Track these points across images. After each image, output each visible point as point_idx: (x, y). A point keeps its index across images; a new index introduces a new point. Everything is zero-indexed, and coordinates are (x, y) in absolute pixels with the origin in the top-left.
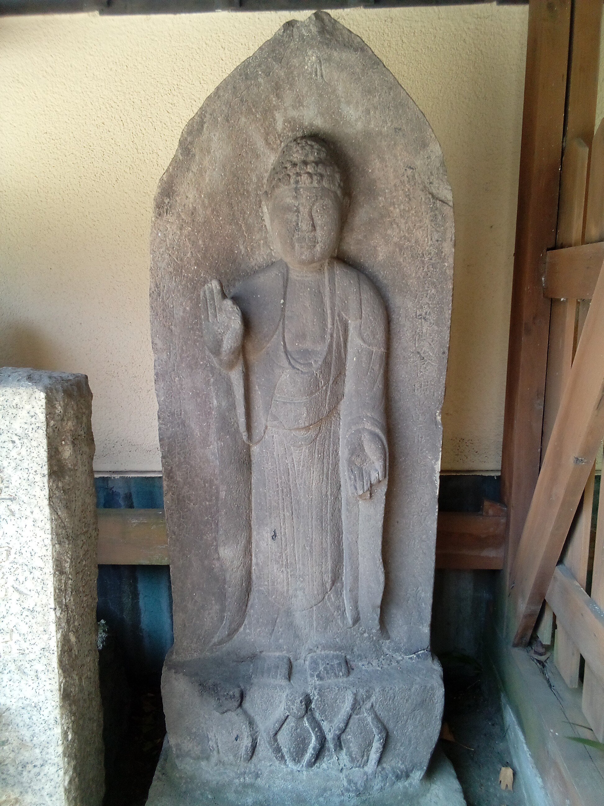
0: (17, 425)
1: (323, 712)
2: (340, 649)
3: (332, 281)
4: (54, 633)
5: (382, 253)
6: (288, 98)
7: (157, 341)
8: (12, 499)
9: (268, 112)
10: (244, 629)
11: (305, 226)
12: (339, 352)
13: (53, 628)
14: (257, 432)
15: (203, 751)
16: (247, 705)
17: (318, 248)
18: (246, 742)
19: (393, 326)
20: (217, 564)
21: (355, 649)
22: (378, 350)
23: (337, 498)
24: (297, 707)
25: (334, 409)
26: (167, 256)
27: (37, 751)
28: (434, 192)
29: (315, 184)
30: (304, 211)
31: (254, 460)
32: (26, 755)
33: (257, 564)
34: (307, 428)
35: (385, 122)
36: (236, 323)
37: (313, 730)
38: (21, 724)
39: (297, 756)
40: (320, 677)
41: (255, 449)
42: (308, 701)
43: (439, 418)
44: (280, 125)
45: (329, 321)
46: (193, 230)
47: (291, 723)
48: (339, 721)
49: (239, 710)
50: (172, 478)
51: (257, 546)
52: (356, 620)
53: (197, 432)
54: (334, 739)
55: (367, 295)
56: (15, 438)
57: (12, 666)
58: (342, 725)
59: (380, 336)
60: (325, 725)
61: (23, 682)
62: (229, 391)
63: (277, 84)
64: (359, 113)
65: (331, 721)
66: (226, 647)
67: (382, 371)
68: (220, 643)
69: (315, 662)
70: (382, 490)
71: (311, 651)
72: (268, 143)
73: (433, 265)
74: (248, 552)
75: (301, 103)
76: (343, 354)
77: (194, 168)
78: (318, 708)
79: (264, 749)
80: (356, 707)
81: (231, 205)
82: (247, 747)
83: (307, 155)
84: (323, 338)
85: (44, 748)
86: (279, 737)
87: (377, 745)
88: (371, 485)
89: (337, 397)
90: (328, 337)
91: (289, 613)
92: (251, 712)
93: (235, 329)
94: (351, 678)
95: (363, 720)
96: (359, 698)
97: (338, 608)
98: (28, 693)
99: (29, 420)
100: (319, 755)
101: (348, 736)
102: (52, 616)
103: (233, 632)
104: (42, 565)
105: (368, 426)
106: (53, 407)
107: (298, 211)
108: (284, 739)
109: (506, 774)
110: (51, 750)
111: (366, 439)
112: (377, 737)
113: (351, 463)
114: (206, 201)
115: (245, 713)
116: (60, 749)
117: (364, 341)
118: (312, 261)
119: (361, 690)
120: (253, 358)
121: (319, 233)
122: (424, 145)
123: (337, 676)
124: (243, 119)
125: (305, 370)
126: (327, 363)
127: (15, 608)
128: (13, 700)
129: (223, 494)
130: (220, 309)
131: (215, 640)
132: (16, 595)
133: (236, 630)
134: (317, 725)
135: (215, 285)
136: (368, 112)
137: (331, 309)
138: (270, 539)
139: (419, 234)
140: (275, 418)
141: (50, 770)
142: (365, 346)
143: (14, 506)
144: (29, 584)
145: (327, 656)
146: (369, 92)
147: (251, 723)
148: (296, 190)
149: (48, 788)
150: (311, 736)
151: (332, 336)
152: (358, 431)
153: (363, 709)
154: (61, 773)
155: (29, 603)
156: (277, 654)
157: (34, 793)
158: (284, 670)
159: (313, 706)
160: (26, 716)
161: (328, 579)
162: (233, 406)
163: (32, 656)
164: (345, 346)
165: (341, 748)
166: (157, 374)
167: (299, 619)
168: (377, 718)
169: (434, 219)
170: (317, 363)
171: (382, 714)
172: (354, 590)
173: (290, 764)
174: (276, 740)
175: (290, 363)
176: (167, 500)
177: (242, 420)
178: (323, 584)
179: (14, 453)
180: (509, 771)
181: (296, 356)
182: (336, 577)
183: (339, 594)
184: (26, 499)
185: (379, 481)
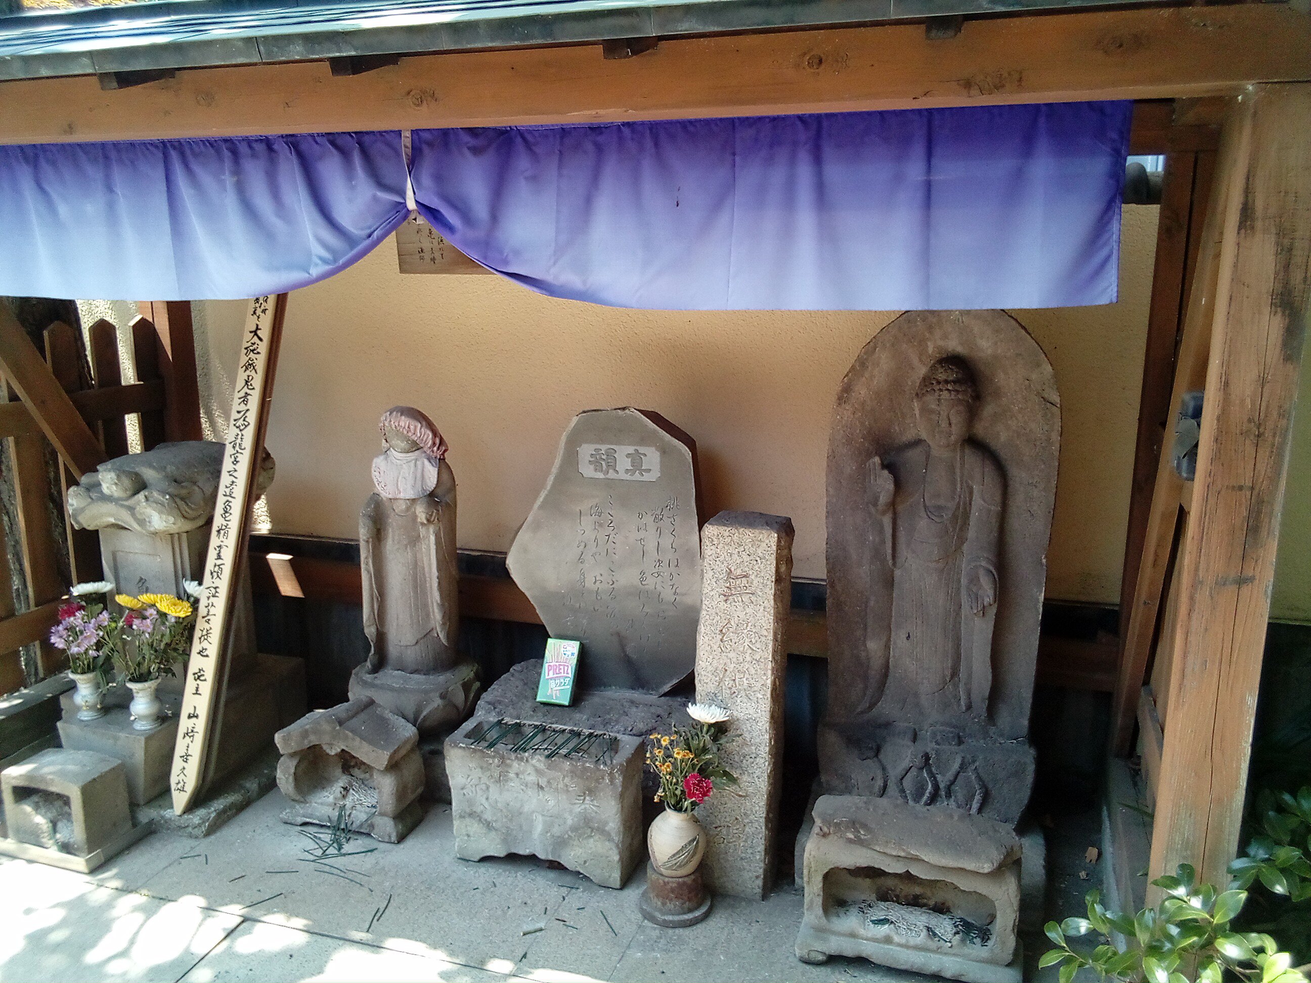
0: (759, 551)
1: (938, 767)
2: (954, 727)
3: (962, 458)
4: (770, 676)
5: (1004, 437)
6: (938, 333)
7: (830, 489)
8: (753, 594)
9: (922, 342)
10: (882, 704)
11: (944, 424)
12: (965, 509)
13: (769, 672)
14: (900, 561)
15: (846, 787)
16: (881, 756)
17: (953, 438)
18: (880, 783)
19: (1010, 489)
20: (863, 654)
21: (967, 730)
22: (996, 508)
23: (958, 614)
24: (919, 761)
25: (958, 548)
26: (842, 432)
27: (753, 748)
28: (1046, 396)
29: (953, 397)
30: (944, 414)
31: (896, 580)
32: (746, 750)
33: (894, 656)
34: (937, 561)
35: (1009, 350)
36: (890, 486)
37: (930, 778)
38: (745, 730)
39: (918, 797)
40: (937, 743)
41: (897, 573)
42: (927, 757)
43: (1044, 561)
44: (930, 350)
45: (959, 485)
46: (862, 415)
47: (914, 772)
48: (950, 775)
49: (875, 759)
50: (833, 587)
51: (895, 643)
52: (969, 707)
53: (854, 557)
54: (945, 787)
55: (989, 469)
56: (758, 559)
57: (743, 693)
58: (952, 778)
59: (998, 498)
60: (939, 777)
61: (749, 704)
62: (881, 531)
63: (930, 326)
64: (990, 344)
65: (944, 775)
66: (866, 717)
67: (998, 524)
68: (862, 712)
69: (934, 734)
70: (993, 610)
71: (931, 725)
72: (921, 360)
73: (1043, 447)
74: (887, 647)
75: (946, 337)
76: (968, 509)
77: (867, 375)
78: (935, 764)
79: (892, 789)
80: (963, 767)
81: (891, 400)
82: (879, 786)
83: (948, 376)
84: (953, 498)
85: (757, 746)
86: (904, 781)
87: (978, 798)
88: (984, 607)
89: (962, 540)
90: (957, 498)
91: (916, 695)
92: (884, 761)
93: (889, 489)
94: (962, 747)
95: (969, 778)
96: (966, 760)
97: (955, 697)
98: (752, 711)
99: (767, 549)
100: (933, 799)
101: (956, 788)
102: (770, 666)
103: (872, 706)
104: (766, 634)
105: (984, 563)
106: (780, 542)
107: (939, 414)
108: (908, 783)
109: (1092, 852)
110: (761, 748)
111: (982, 574)
112: (978, 791)
113: (969, 589)
114: (873, 397)
115: (880, 761)
116: (767, 749)
117: (984, 501)
118: (948, 446)
119: (968, 756)
120: (900, 508)
121: (954, 429)
122: (1038, 365)
123: (950, 744)
124: (905, 346)
125: (937, 520)
126: (955, 517)
127: (748, 658)
128: (742, 714)
129: (872, 603)
130: (880, 476)
131: (859, 710)
132: (750, 651)
133: (876, 704)
134: (933, 776)
135: (877, 460)
136: (996, 343)
137: (961, 478)
138: (905, 639)
139: (1033, 425)
140: (914, 552)
141: (760, 761)
142: (985, 505)
143: (753, 598)
144: (758, 645)
145: (944, 731)
146: (997, 331)
147: (884, 769)
148: (939, 400)
149: (758, 773)
150: (928, 784)
151: (960, 497)
152: (976, 567)
153: (969, 769)
154: (767, 764)
155: (757, 657)
156: (906, 724)
157: (749, 774)
158: (910, 735)
159: (931, 762)
160: (748, 725)
161: (948, 673)
162: (883, 542)
163: (756, 689)
164: (970, 504)
165: (951, 797)
166: (827, 512)
167: (924, 701)
168: (979, 778)
169: (1044, 415)
170: (947, 516)
171: (984, 776)
172: (968, 683)
173: (911, 802)
174: (902, 784)
175: (927, 515)
176: (829, 602)
177: (889, 551)
178: (944, 677)
179: (756, 567)
180: (1096, 851)
181: (932, 510)
182: (955, 673)
183: (956, 686)
184: (760, 594)
185: (991, 605)
